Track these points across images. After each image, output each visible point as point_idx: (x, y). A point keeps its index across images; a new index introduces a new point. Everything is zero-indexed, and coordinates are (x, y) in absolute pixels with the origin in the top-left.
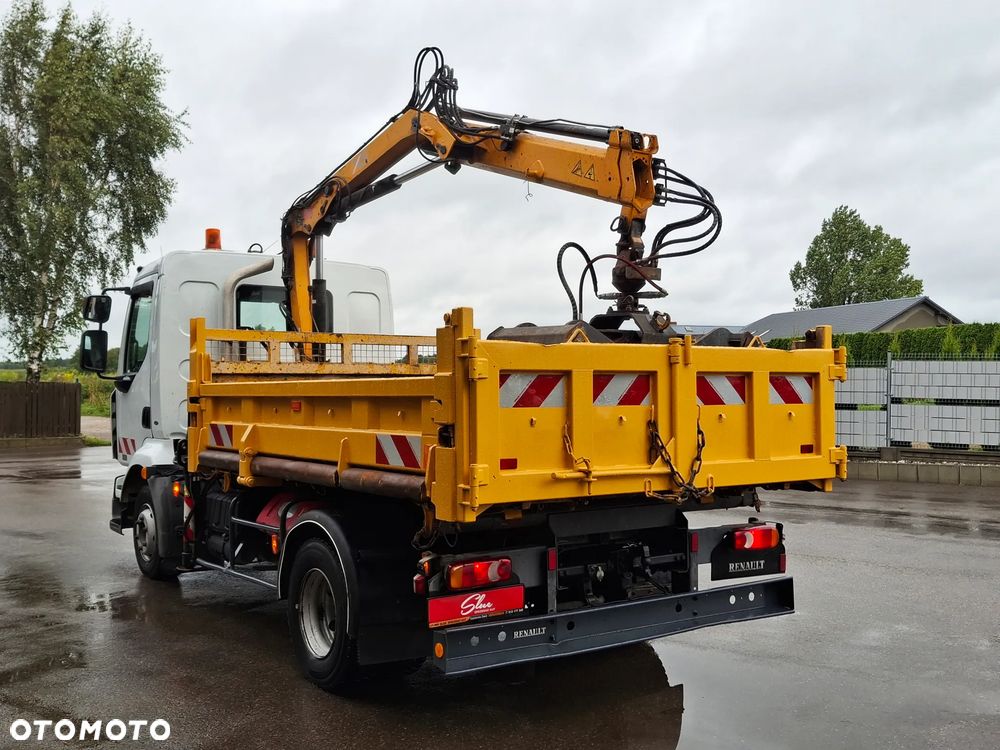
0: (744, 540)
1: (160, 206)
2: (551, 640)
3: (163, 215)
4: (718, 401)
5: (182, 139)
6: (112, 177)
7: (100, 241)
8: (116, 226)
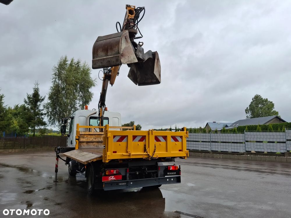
0: (170, 168)
1: (90, 98)
2: (127, 186)
3: (91, 100)
4: (160, 141)
5: (95, 85)
6: (80, 93)
7: (77, 106)
8: (81, 103)
